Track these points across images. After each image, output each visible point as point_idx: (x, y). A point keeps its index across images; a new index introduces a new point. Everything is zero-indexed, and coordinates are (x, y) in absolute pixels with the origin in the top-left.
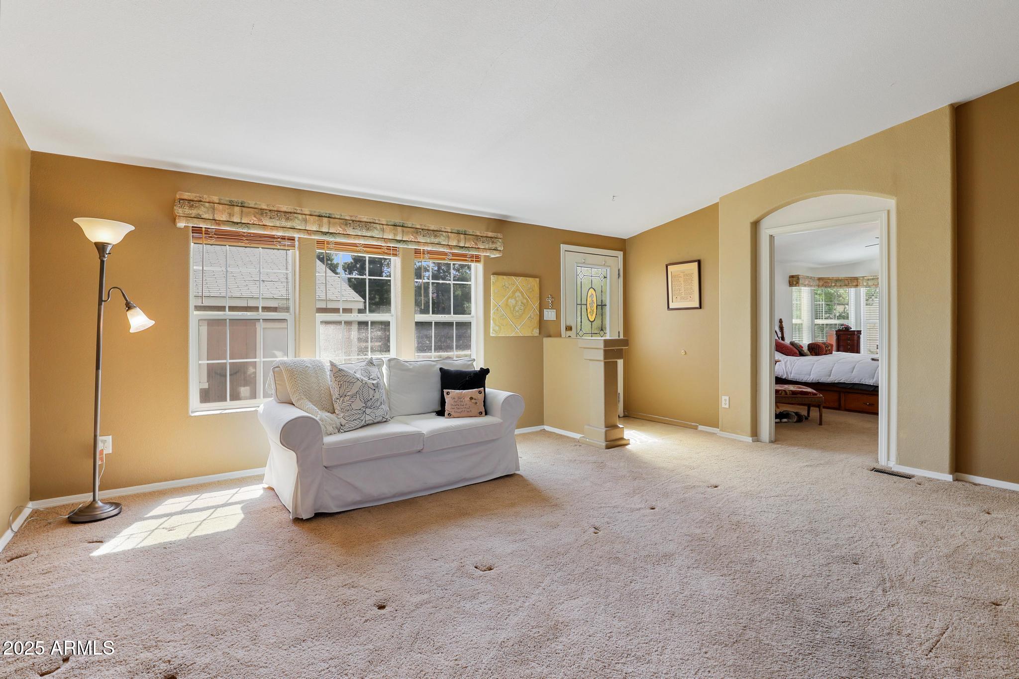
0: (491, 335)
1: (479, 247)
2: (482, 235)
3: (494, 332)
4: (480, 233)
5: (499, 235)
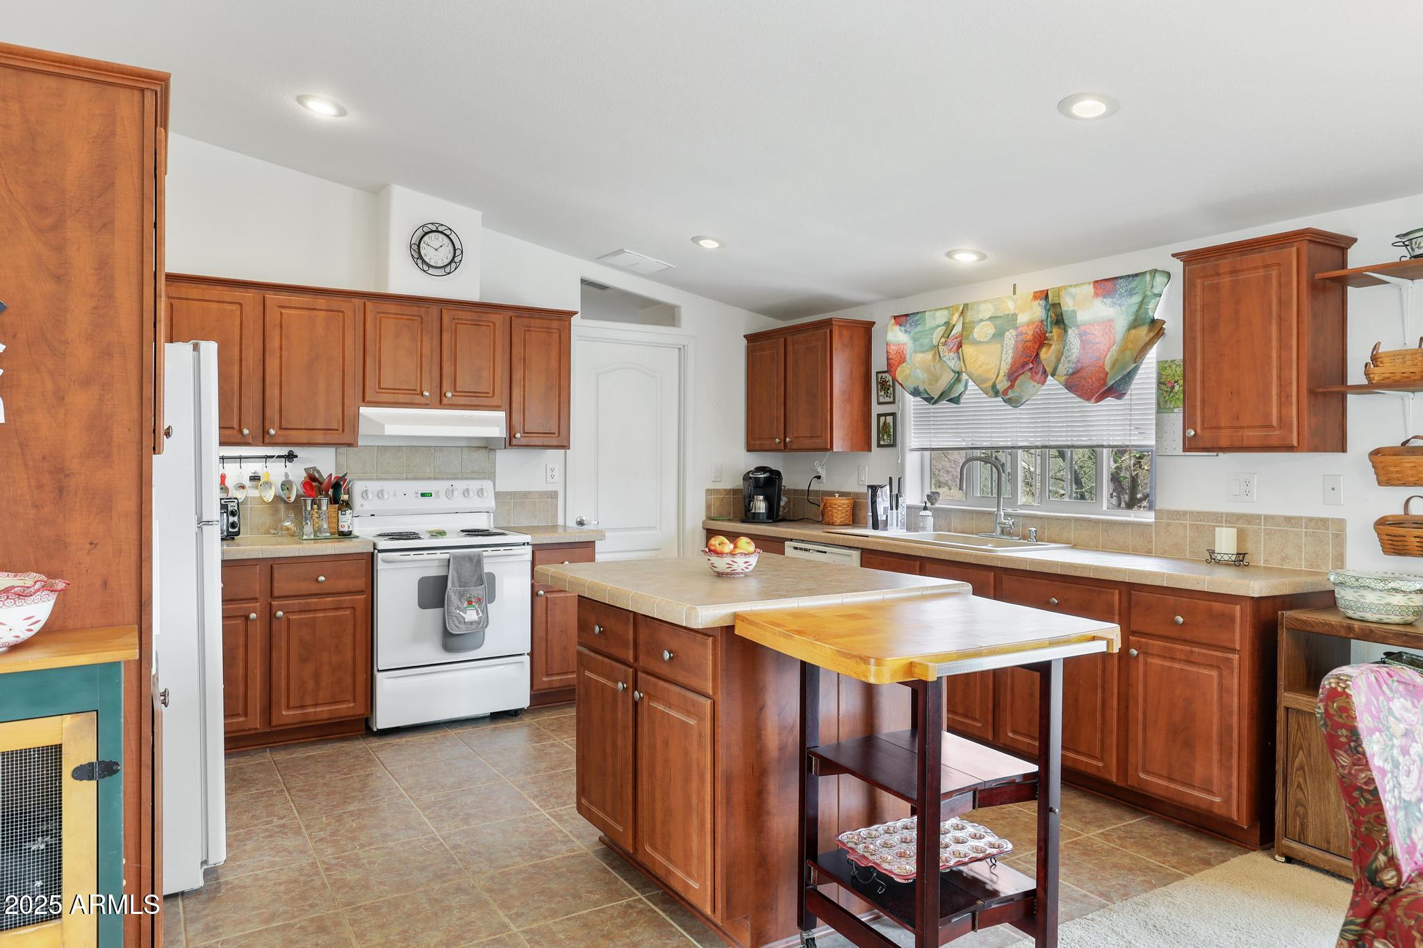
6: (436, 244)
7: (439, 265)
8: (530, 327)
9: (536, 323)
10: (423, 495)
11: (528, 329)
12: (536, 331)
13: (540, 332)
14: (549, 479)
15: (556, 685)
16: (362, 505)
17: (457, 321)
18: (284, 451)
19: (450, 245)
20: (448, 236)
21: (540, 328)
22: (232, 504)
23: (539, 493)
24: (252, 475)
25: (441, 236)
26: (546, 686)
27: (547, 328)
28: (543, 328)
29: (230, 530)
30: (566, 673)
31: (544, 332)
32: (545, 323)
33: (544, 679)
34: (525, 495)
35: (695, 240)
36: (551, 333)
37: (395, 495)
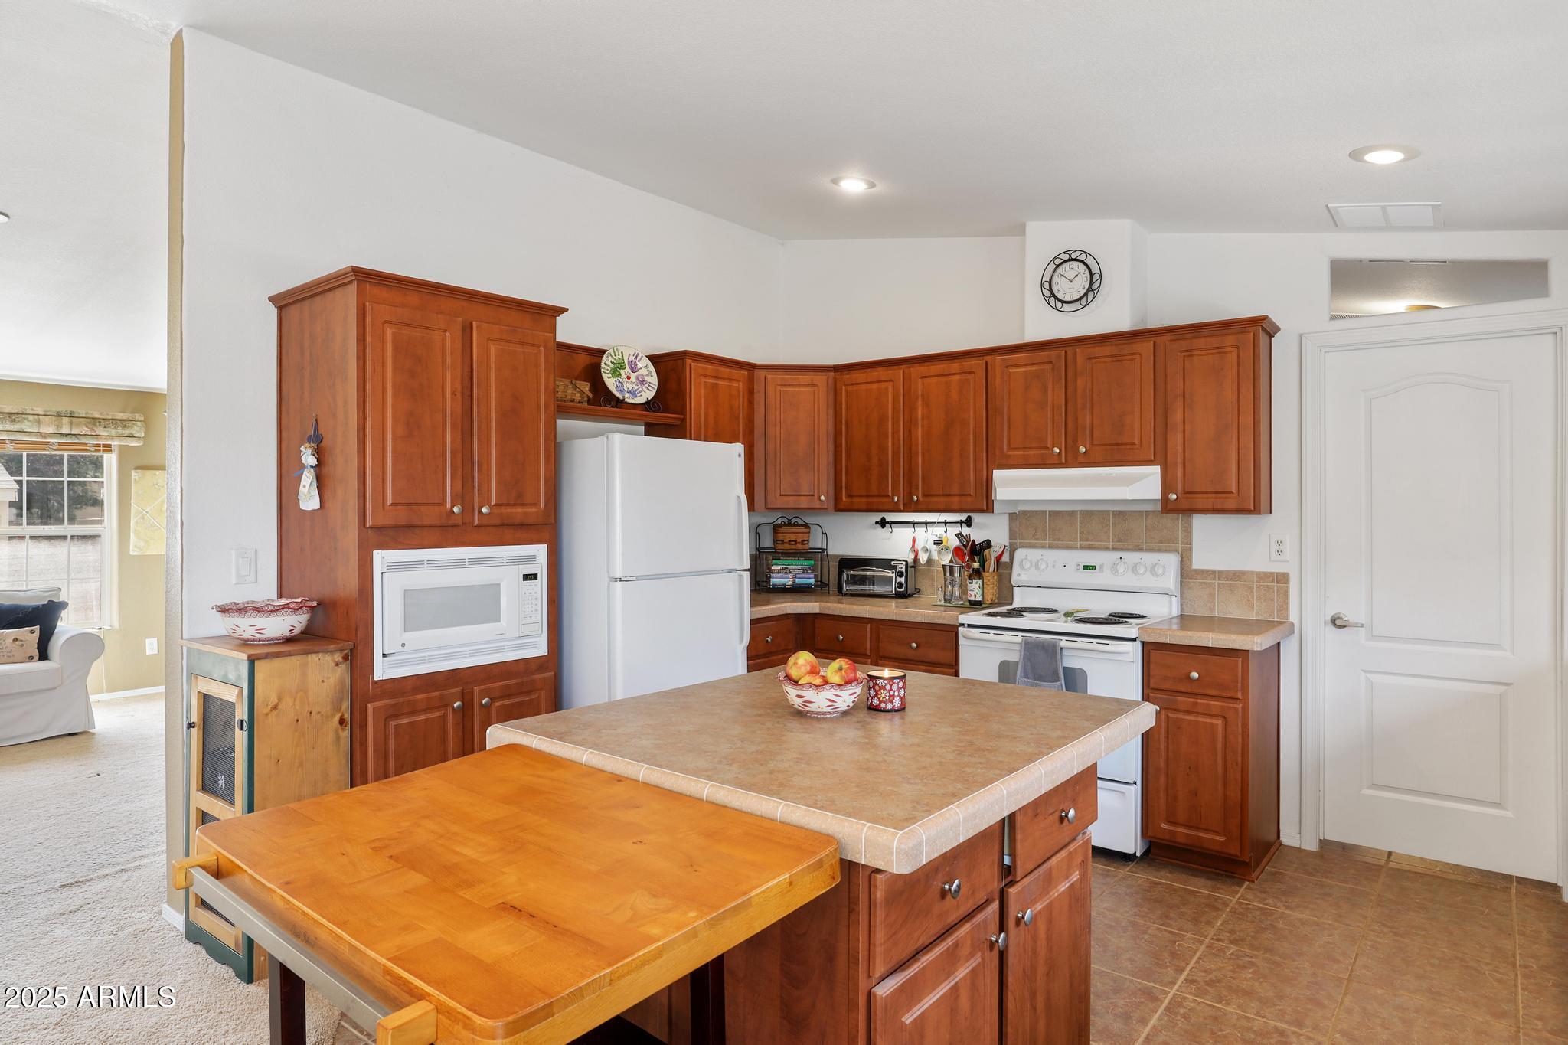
0: (131, 553)
1: (98, 433)
2: (104, 417)
3: (135, 549)
4: (101, 414)
5: (138, 417)
6: (1070, 275)
7: (1075, 299)
8: (1191, 351)
9: (1201, 343)
10: (1085, 567)
11: (1190, 353)
12: (1201, 355)
13: (1207, 354)
14: (1275, 556)
15: (1181, 840)
16: (1019, 575)
17: (1093, 361)
18: (963, 517)
19: (1087, 271)
20: (1083, 262)
21: (1207, 349)
22: (900, 566)
23: (1258, 574)
24: (937, 539)
25: (1076, 264)
26: (1167, 837)
27: (1217, 348)
28: (1212, 348)
29: (898, 589)
30: (1197, 829)
31: (1212, 354)
32: (1214, 341)
33: (1163, 825)
34: (1236, 576)
35: (1357, 155)
36: (1225, 353)
37: (1054, 566)
